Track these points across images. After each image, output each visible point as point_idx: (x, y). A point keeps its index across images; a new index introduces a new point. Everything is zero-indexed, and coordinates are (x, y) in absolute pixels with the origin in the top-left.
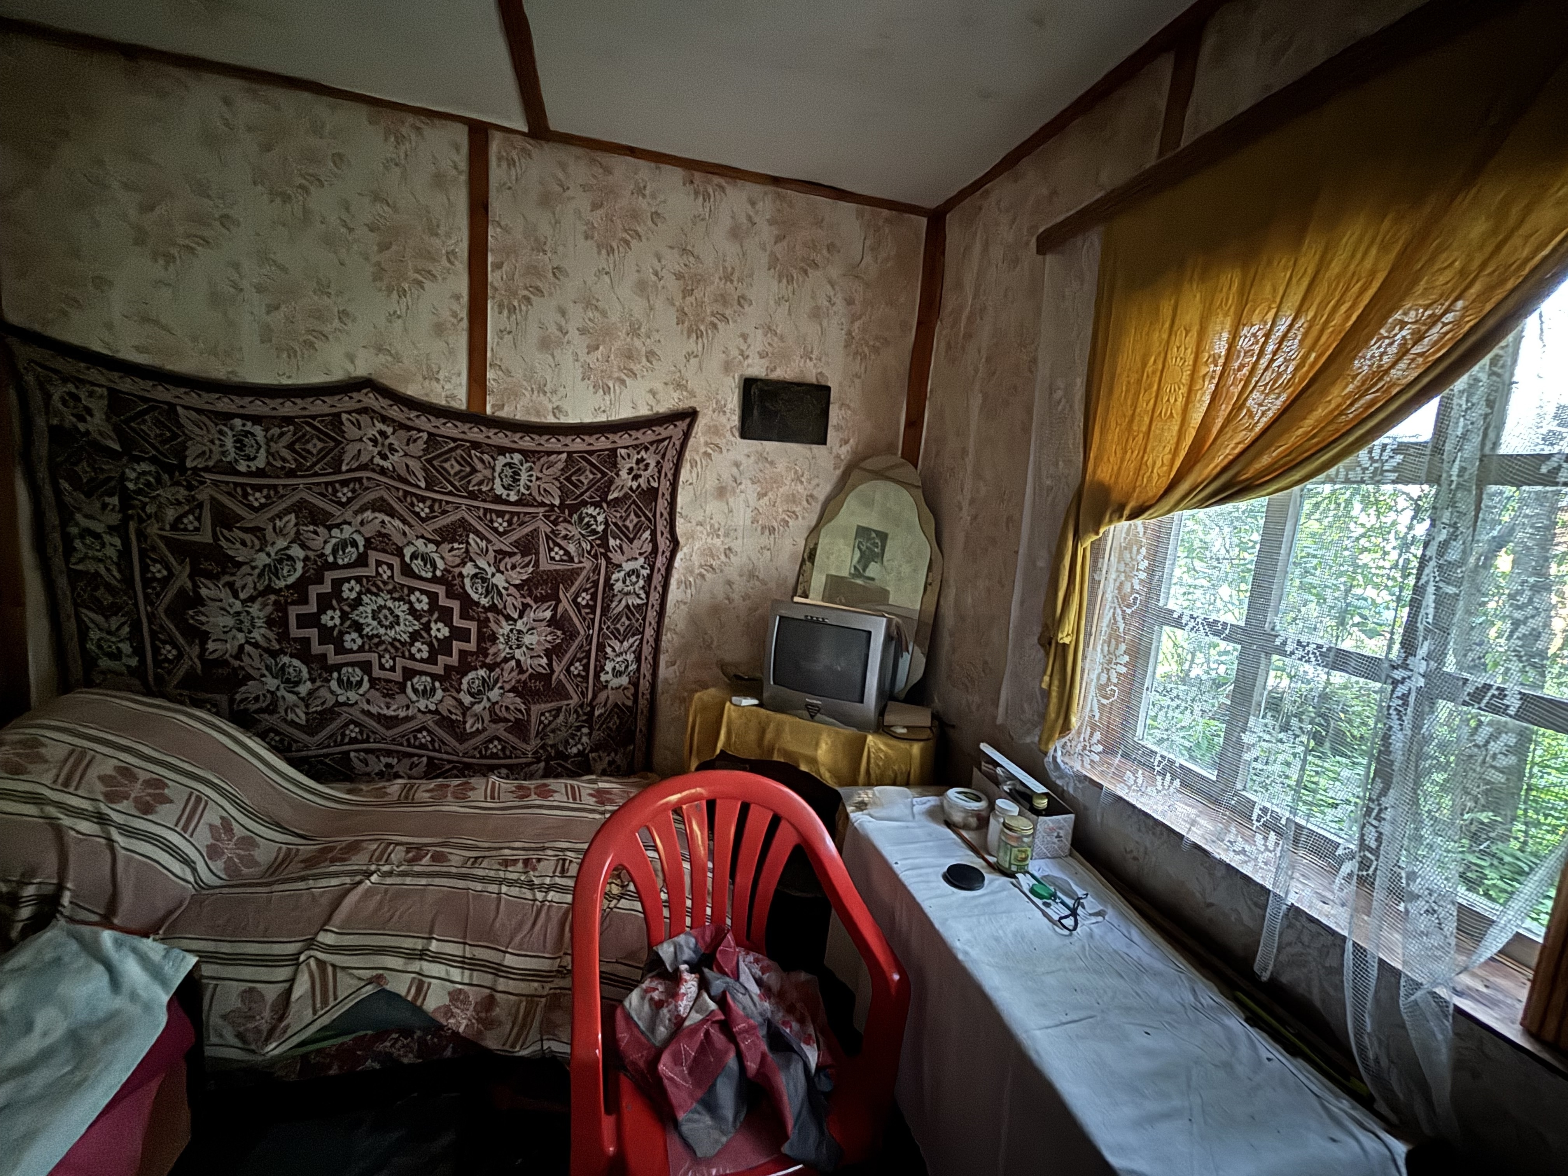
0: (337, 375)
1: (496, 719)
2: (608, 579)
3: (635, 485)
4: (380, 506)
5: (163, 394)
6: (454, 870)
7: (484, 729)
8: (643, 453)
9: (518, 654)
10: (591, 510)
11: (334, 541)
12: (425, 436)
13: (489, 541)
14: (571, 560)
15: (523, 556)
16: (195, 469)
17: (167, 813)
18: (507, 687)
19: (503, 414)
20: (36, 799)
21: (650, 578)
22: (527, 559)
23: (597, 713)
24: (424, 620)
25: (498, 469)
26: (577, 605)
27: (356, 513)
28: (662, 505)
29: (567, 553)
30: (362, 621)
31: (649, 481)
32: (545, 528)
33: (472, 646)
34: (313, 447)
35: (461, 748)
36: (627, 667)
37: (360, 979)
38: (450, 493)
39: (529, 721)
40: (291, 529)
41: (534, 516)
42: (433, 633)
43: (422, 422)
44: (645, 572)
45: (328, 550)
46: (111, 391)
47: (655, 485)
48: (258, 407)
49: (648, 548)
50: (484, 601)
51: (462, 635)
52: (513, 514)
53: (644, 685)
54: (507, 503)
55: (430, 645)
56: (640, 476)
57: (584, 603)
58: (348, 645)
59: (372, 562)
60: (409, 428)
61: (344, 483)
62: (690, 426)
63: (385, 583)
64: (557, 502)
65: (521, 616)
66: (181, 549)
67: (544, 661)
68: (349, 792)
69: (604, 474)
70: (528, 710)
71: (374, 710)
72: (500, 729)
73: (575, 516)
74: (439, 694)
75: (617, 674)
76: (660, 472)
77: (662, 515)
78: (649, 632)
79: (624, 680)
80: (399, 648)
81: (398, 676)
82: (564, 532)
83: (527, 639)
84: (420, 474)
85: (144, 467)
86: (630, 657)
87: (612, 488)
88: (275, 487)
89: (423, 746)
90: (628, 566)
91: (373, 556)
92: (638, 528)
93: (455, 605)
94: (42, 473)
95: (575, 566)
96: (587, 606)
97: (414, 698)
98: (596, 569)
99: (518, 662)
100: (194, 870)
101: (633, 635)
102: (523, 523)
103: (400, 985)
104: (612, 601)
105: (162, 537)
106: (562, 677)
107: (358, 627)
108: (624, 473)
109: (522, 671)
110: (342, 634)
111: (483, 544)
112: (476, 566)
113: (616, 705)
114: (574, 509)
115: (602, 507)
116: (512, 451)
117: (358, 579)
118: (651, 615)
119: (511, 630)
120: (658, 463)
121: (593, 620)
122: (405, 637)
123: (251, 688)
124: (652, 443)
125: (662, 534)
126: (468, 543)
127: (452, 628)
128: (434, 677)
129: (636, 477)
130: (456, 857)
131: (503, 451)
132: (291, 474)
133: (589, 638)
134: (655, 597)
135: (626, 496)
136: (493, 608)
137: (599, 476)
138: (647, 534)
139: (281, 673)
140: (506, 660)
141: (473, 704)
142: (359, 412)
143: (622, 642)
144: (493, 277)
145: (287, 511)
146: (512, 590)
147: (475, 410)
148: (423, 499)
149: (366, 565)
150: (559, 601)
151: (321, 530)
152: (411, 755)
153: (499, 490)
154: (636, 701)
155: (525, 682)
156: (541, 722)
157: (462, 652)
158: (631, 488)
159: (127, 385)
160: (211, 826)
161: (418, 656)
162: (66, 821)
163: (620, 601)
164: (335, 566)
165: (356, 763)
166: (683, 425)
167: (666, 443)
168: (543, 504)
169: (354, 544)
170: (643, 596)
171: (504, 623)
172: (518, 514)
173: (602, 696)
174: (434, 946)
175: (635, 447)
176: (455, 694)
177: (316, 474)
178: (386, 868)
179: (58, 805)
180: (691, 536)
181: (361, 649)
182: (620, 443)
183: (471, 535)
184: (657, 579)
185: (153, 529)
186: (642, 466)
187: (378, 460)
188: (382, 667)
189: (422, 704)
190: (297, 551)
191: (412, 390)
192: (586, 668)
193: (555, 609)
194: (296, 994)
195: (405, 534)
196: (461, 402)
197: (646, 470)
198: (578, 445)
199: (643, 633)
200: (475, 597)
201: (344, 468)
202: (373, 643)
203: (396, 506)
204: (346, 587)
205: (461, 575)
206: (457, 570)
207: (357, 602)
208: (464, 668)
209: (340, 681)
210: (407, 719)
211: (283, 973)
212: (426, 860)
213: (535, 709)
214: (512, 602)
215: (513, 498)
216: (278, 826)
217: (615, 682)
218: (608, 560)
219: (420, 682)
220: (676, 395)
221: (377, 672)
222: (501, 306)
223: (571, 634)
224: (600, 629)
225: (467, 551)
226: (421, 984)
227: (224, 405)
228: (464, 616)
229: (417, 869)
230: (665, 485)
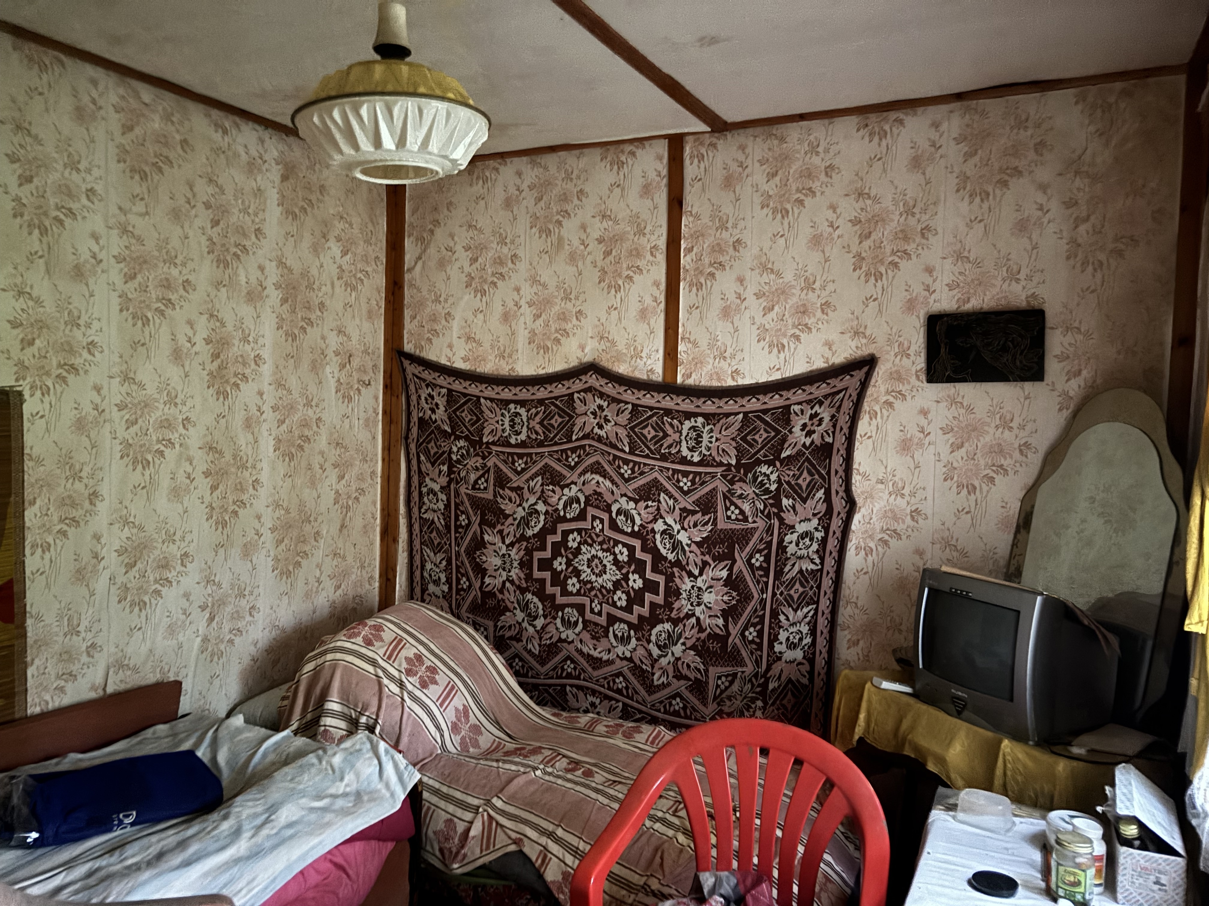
0: (573, 363)
1: (679, 676)
2: (781, 541)
3: (808, 441)
4: (597, 469)
5: (474, 389)
6: (594, 785)
7: (669, 684)
8: (817, 408)
9: (698, 611)
10: (764, 469)
11: (565, 498)
12: (630, 406)
13: (676, 500)
14: (746, 519)
15: (703, 515)
16: (488, 443)
17: (434, 691)
18: (689, 644)
19: (690, 382)
20: (374, 663)
21: (824, 542)
22: (707, 518)
23: (771, 686)
24: (624, 571)
25: (684, 433)
26: (751, 566)
27: (580, 475)
28: (837, 461)
29: (742, 512)
30: (580, 568)
31: (822, 437)
32: (722, 487)
33: (660, 599)
34: (556, 421)
35: (649, 699)
36: (801, 639)
37: (510, 838)
38: (647, 456)
39: (707, 683)
40: (538, 488)
41: (713, 476)
42: (631, 583)
43: (629, 396)
44: (819, 535)
45: (560, 507)
46: (450, 391)
47: (829, 440)
48: (524, 394)
49: (822, 508)
50: (671, 557)
51: (651, 586)
52: (696, 474)
53: (820, 662)
54: (691, 463)
55: (628, 594)
56: (814, 432)
57: (758, 564)
58: (570, 588)
59: (589, 518)
60: (619, 401)
61: (574, 450)
62: (868, 375)
63: (598, 536)
64: (734, 462)
65: (701, 574)
66: (476, 503)
67: (721, 622)
68: (554, 715)
69: (778, 432)
70: (707, 671)
71: (585, 650)
72: (680, 686)
73: (750, 475)
74: (634, 641)
75: (792, 646)
76: (834, 426)
77: (837, 472)
78: (825, 603)
79: (798, 654)
80: (606, 595)
81: (603, 620)
82: (739, 492)
83: (707, 597)
84: (626, 441)
85: (462, 443)
86: (805, 629)
87: (786, 446)
88: (530, 455)
89: (619, 691)
90: (801, 528)
91: (591, 511)
92: (812, 488)
93: (647, 558)
94: (413, 449)
95: (751, 526)
96: (760, 568)
97: (615, 644)
98: (769, 530)
99: (698, 619)
100: (442, 736)
101: (808, 604)
102: (704, 483)
103: (532, 852)
104: (785, 565)
105: (467, 494)
106: (737, 641)
107: (577, 573)
108: (797, 430)
109: (701, 630)
110: (566, 578)
111: (671, 502)
112: (665, 523)
113: (790, 681)
114: (749, 468)
115: (775, 466)
116: (696, 415)
117: (579, 531)
118: (827, 583)
119: (693, 587)
120: (833, 416)
121: (766, 583)
122: (610, 585)
123: (507, 619)
124: (826, 397)
125: (837, 493)
126: (659, 501)
127: (646, 581)
128: (630, 625)
129: (809, 434)
130: (599, 777)
131: (689, 415)
132: (541, 444)
133: (763, 602)
134: (830, 563)
135: (800, 454)
136: (677, 563)
137: (773, 434)
138: (820, 494)
139: (525, 607)
140: (688, 616)
141: (660, 657)
142: (585, 391)
143: (795, 611)
144: (685, 261)
145: (536, 475)
146: (694, 547)
147: (669, 380)
148: (626, 462)
149: (585, 519)
150: (734, 561)
151: (557, 489)
152: (611, 699)
153: (685, 452)
154: (811, 679)
155: (704, 641)
156: (718, 686)
157: (652, 604)
158: (804, 445)
159: (458, 386)
160: (457, 709)
161: (619, 604)
162: (386, 681)
163: (793, 565)
164: (564, 520)
165: (570, 697)
166: (859, 375)
167: (841, 395)
168: (721, 464)
169: (578, 501)
170: (818, 561)
171: (686, 580)
172: (700, 473)
173: (776, 668)
174: (560, 832)
175: (808, 402)
176: (645, 644)
177: (556, 444)
178: (549, 770)
179: (384, 670)
180: (870, 496)
181: (578, 593)
182: (794, 399)
183: (662, 494)
184: (832, 544)
185: (463, 490)
186: (816, 421)
187: (596, 430)
188: (592, 611)
189: (620, 650)
190: (541, 507)
191: (622, 369)
192: (760, 634)
193: (731, 569)
194: (472, 833)
195: (613, 493)
196: (658, 375)
197: (819, 425)
198: (753, 404)
199: (817, 603)
200: (664, 552)
201: (574, 438)
202: (586, 588)
203: (606, 467)
204: (571, 537)
205: (653, 531)
206: (650, 526)
207: (577, 552)
208: (653, 620)
209: (563, 619)
210: (610, 662)
211: (468, 816)
212: (579, 773)
213: (714, 671)
214: (694, 557)
215: (696, 459)
216: (497, 723)
217: (789, 655)
218: (781, 520)
219: (620, 628)
220: (853, 344)
221: (588, 615)
222: (691, 285)
223: (745, 597)
224: (774, 594)
225: (658, 509)
226: (545, 856)
227: (506, 394)
228: (655, 570)
229: (569, 776)
230: (840, 440)
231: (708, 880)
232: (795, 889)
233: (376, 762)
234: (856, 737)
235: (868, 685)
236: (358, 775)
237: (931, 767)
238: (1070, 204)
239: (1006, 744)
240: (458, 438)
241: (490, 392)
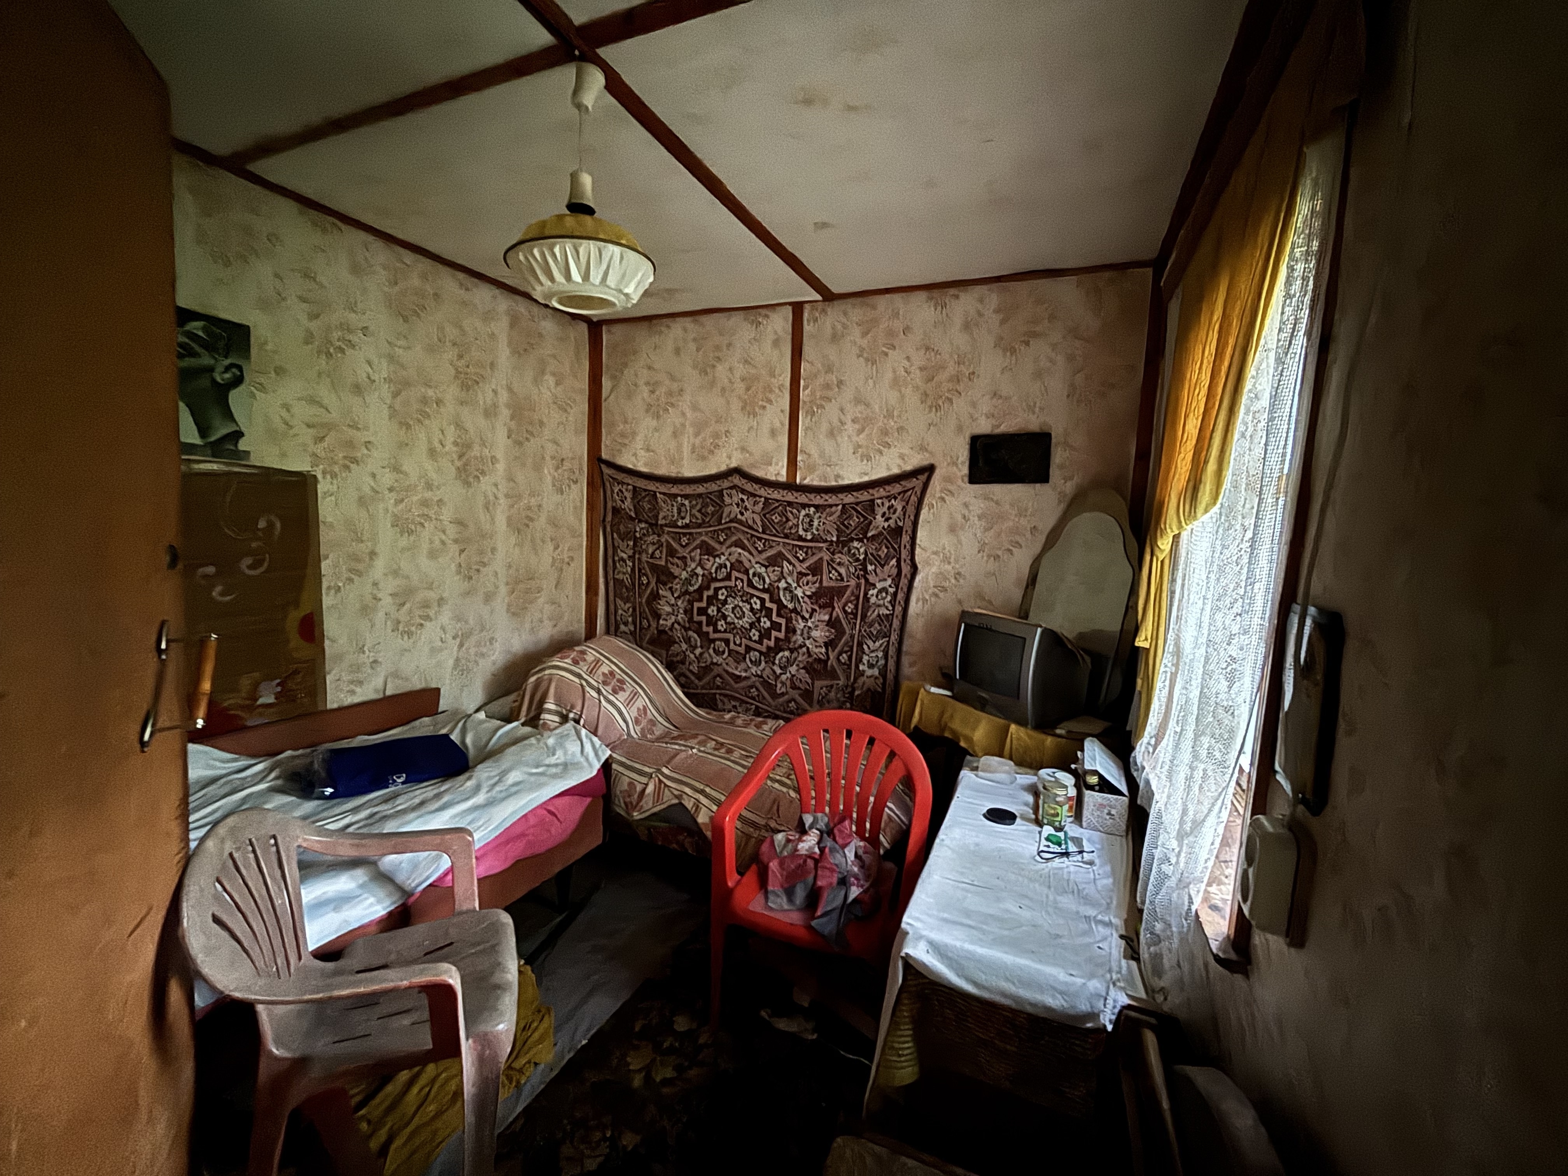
0: (723, 468)
1: (794, 687)
2: (866, 594)
3: (886, 525)
4: (739, 544)
5: (651, 486)
6: (732, 758)
7: (787, 693)
8: (893, 501)
9: (807, 642)
10: (856, 544)
11: (716, 565)
12: (763, 499)
13: (794, 566)
14: (842, 580)
15: (813, 576)
16: (662, 525)
17: (622, 696)
18: (801, 666)
19: (806, 482)
20: (579, 676)
21: (895, 595)
22: (815, 578)
23: (857, 693)
24: (757, 616)
25: (801, 518)
26: (845, 612)
27: (727, 548)
28: (905, 538)
29: (840, 575)
30: (727, 613)
31: (896, 521)
32: (826, 557)
33: (782, 635)
34: (710, 509)
35: (773, 703)
36: (877, 662)
37: (672, 793)
38: (775, 535)
39: (813, 691)
40: (698, 558)
41: (820, 549)
42: (762, 624)
43: (762, 492)
44: (891, 590)
45: (713, 571)
46: (635, 487)
47: (901, 524)
48: (688, 490)
49: (895, 571)
50: (790, 606)
51: (776, 626)
52: (808, 547)
53: (890, 676)
54: (805, 540)
55: (760, 631)
56: (890, 518)
57: (849, 610)
58: (719, 628)
59: (733, 579)
60: (755, 496)
61: (722, 530)
62: (929, 479)
63: (739, 591)
64: (834, 539)
65: (811, 617)
66: (654, 568)
67: (823, 650)
68: (707, 713)
69: (866, 518)
70: (813, 684)
71: (730, 670)
72: (795, 694)
73: (846, 549)
74: (763, 663)
75: (871, 666)
76: (904, 515)
77: (905, 546)
78: (894, 637)
79: (876, 672)
80: (745, 633)
81: (742, 650)
82: (838, 560)
83: (815, 634)
84: (759, 523)
85: (643, 525)
86: (880, 654)
87: (871, 527)
88: (690, 534)
89: (753, 698)
90: (879, 586)
91: (735, 574)
92: (888, 558)
93: (774, 607)
94: (608, 529)
95: (845, 584)
96: (852, 613)
97: (750, 665)
98: (858, 586)
99: (808, 648)
100: (628, 726)
101: (884, 637)
102: (813, 554)
103: (689, 804)
104: (868, 611)
105: (647, 562)
106: (834, 664)
107: (725, 617)
108: (879, 517)
109: (810, 655)
110: (717, 620)
111: (791, 568)
112: (787, 582)
113: (869, 689)
114: (845, 544)
115: (863, 542)
116: (809, 506)
117: (726, 588)
118: (896, 623)
119: (805, 626)
120: (904, 507)
121: (855, 624)
122: (747, 626)
123: (675, 648)
124: (899, 494)
125: (905, 561)
126: (783, 567)
127: (772, 622)
128: (761, 653)
129: (887, 520)
130: (737, 753)
131: (804, 506)
132: (699, 526)
133: (852, 636)
134: (899, 609)
135: (881, 534)
136: (794, 610)
137: (862, 520)
138: (894, 562)
139: (688, 640)
140: (801, 647)
141: (781, 674)
142: (731, 488)
143: (874, 642)
144: (804, 395)
145: (695, 548)
146: (806, 599)
147: (791, 481)
148: (760, 539)
149: (730, 580)
150: (834, 608)
151: (711, 558)
152: (747, 703)
153: (801, 532)
154: (884, 688)
155: (812, 664)
156: (820, 694)
157: (776, 638)
158: (883, 528)
159: (641, 483)
160: (639, 709)
161: (754, 639)
162: (588, 689)
163: (874, 611)
164: (716, 580)
165: (719, 702)
166: (923, 478)
167: (910, 493)
168: (825, 541)
169: (726, 567)
170: (891, 608)
171: (800, 621)
172: (811, 548)
173: (861, 680)
174: (708, 790)
175: (887, 497)
176: (771, 665)
177: (710, 526)
178: (702, 749)
179: (586, 680)
180: (927, 563)
181: (725, 631)
182: (876, 496)
183: (785, 562)
184: (900, 596)
185: (644, 558)
186: (892, 511)
187: (739, 516)
188: (735, 643)
189: (754, 670)
190: (699, 571)
191: (758, 472)
192: (850, 658)
193: (831, 615)
194: (648, 791)
195: (750, 561)
196: (783, 478)
197: (894, 513)
198: (849, 499)
199: (890, 637)
200: (785, 602)
201: (723, 521)
202: (732, 628)
203: (746, 542)
204: (720, 592)
205: (778, 587)
206: (776, 584)
207: (725, 602)
208: (778, 649)
209: (714, 649)
210: (746, 678)
211: (644, 780)
212: (723, 750)
213: (818, 684)
214: (806, 606)
215: (809, 537)
216: (668, 719)
217: (869, 672)
218: (867, 580)
219: (754, 655)
220: (919, 457)
221: (732, 645)
222: (807, 412)
223: (841, 632)
224: (860, 631)
225: (782, 572)
226: (698, 806)
227: (675, 490)
228: (779, 615)
229: (716, 753)
230: (908, 524)
231: (808, 819)
232: (868, 825)
233: (579, 743)
234: (912, 726)
235: (922, 690)
236: (565, 754)
237: (963, 744)
238: (1071, 358)
239: (1013, 727)
240: (640, 521)
241: (663, 488)
